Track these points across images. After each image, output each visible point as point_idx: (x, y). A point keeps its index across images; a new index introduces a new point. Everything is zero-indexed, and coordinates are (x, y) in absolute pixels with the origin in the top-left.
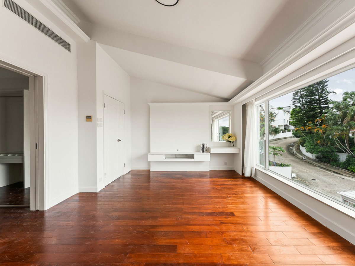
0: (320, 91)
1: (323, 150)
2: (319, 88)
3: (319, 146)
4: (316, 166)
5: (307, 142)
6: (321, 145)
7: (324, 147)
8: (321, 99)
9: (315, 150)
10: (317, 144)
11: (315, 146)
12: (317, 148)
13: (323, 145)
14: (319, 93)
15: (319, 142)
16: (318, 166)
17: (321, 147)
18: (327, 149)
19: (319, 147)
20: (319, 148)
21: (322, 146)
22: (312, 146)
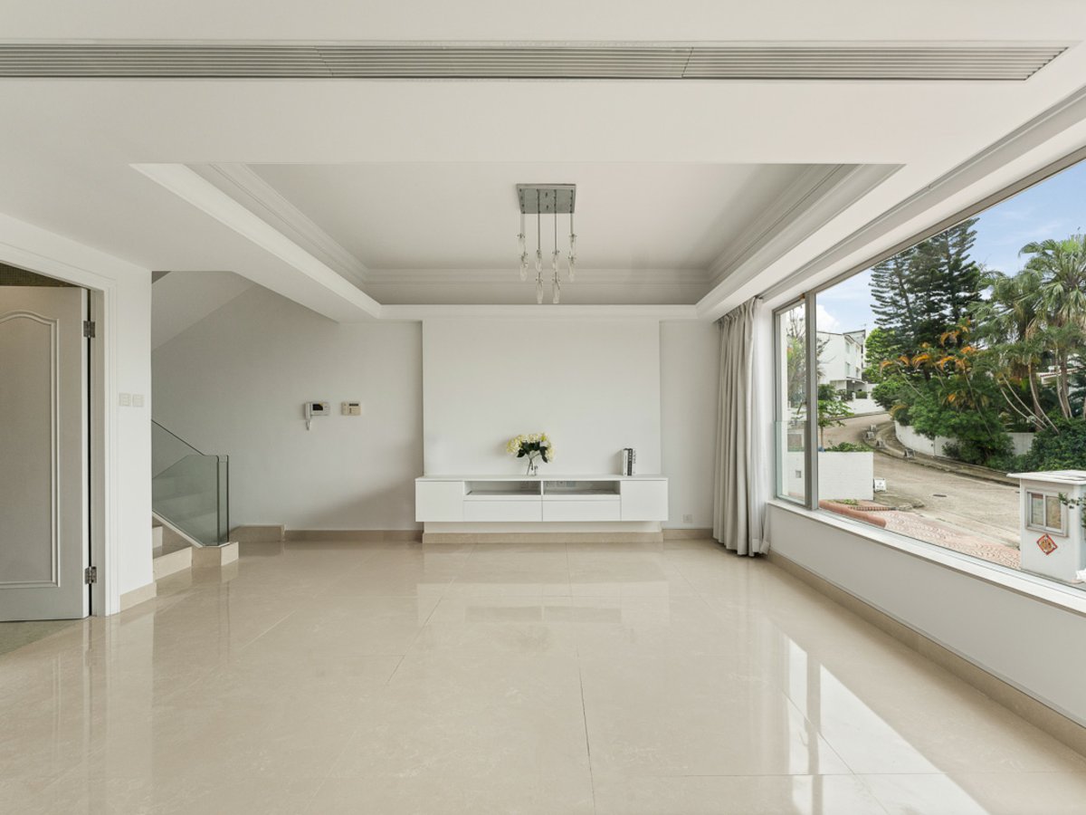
0: (952, 251)
1: (965, 422)
2: (950, 243)
3: (954, 409)
4: (946, 472)
5: (918, 403)
6: (961, 406)
7: (968, 411)
8: (956, 274)
9: (941, 424)
10: (947, 406)
11: (940, 412)
12: (947, 416)
13: (965, 407)
14: (949, 257)
15: (952, 398)
16: (951, 472)
17: (958, 412)
18: (976, 418)
19: (952, 413)
20: (953, 417)
21: (963, 411)
22: (931, 411)
